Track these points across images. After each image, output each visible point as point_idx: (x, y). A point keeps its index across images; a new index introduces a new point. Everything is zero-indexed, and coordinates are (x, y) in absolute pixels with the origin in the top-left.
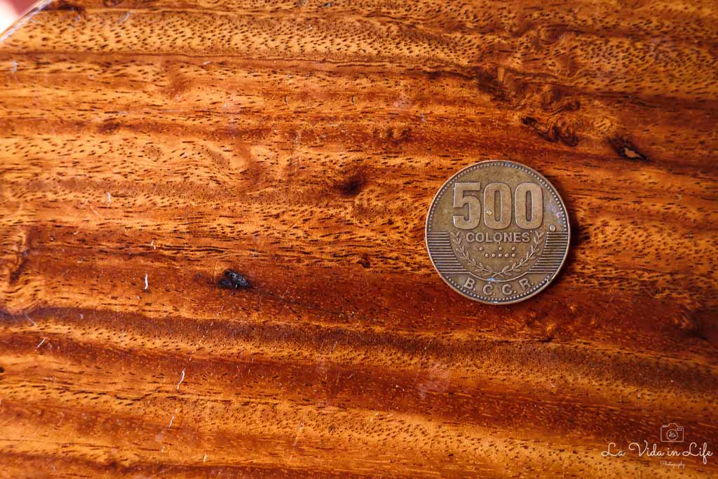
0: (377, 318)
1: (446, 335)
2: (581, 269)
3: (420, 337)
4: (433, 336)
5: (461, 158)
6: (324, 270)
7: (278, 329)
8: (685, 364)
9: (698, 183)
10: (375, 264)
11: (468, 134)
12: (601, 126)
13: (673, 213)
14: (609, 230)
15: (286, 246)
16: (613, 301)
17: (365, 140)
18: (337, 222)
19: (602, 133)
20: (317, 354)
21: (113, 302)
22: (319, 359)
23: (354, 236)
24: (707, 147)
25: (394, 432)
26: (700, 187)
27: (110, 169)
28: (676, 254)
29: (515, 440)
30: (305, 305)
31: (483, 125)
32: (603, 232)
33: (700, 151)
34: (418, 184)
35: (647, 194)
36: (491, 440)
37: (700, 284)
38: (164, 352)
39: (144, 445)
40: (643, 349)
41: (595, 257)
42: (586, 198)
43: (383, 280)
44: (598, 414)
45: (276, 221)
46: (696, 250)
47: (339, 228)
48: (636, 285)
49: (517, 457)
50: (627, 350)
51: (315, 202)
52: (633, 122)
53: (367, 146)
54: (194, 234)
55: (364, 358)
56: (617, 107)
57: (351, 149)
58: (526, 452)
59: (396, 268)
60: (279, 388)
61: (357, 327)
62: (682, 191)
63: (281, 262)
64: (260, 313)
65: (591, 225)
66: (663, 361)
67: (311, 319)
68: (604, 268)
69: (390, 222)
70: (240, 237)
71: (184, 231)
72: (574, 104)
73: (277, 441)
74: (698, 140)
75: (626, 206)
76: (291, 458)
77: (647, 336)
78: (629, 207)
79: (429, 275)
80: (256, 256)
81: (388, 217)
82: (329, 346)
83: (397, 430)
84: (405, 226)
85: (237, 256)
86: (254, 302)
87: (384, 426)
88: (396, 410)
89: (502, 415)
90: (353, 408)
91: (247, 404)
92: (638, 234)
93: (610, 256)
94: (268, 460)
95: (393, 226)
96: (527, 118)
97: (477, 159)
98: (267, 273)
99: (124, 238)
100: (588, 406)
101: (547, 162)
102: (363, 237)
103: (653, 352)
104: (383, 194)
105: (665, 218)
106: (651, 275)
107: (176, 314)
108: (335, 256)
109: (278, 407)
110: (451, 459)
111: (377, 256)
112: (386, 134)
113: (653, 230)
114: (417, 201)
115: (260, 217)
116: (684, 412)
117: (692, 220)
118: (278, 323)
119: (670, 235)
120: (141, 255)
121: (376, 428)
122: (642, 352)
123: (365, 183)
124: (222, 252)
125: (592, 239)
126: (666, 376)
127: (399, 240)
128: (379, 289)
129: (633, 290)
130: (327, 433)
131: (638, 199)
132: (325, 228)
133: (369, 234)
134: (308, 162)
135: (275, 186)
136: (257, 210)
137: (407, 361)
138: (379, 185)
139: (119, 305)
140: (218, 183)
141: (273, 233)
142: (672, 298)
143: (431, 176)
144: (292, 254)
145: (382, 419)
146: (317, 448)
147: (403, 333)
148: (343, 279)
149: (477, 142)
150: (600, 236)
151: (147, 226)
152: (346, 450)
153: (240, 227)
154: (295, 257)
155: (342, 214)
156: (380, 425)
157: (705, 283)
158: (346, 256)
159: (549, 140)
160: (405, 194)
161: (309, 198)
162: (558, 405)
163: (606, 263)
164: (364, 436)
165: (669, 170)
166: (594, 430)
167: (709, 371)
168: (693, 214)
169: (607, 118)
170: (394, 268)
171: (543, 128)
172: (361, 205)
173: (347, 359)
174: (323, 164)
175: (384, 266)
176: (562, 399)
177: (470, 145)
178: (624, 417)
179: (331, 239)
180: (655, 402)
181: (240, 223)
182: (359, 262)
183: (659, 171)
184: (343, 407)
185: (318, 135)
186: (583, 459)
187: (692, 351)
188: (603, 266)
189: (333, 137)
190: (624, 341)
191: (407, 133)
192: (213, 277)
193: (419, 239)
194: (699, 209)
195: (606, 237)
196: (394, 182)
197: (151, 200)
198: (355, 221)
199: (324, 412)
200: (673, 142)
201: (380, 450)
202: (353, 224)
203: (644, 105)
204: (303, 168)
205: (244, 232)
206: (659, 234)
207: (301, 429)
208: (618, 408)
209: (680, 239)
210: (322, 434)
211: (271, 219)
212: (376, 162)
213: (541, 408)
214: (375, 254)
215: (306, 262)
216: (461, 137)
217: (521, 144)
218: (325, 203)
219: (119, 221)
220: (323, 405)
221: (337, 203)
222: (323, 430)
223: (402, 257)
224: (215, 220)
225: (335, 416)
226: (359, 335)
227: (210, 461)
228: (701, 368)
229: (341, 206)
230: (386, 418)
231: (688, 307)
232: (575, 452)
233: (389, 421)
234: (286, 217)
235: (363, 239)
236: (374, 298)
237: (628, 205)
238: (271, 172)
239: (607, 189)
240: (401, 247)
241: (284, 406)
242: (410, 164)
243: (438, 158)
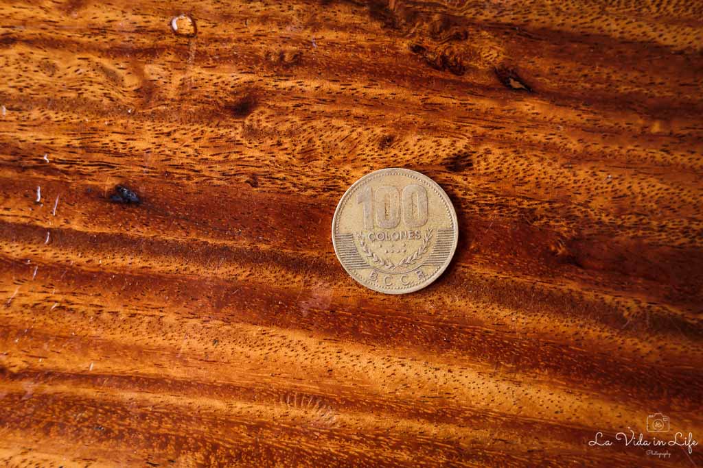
0: (263, 236)
1: (330, 254)
2: (463, 195)
3: (304, 256)
4: (317, 255)
5: (350, 83)
6: (212, 188)
7: (166, 244)
8: (560, 290)
9: (579, 115)
10: (263, 184)
11: (358, 60)
12: (488, 56)
13: (554, 144)
14: (491, 158)
15: (176, 163)
16: (492, 228)
17: (257, 62)
18: (227, 142)
19: (488, 64)
20: (203, 270)
21: (6, 212)
22: (205, 275)
23: (243, 156)
24: (590, 80)
25: (276, 347)
26: (582, 118)
27: (6, 84)
28: (555, 183)
29: (392, 358)
30: (193, 221)
31: (373, 52)
32: (485, 160)
33: (583, 84)
34: (307, 107)
35: (530, 124)
36: (369, 357)
37: (577, 213)
38: (54, 263)
39: (33, 353)
40: (519, 274)
41: (476, 184)
42: (470, 126)
43: (269, 200)
44: (474, 335)
45: (167, 139)
46: (575, 180)
47: (229, 148)
48: (516, 211)
49: (393, 374)
50: (504, 275)
51: (206, 121)
52: (519, 53)
53: (258, 68)
54: (87, 149)
55: (250, 275)
56: (504, 39)
57: (243, 71)
58: (403, 370)
59: (283, 189)
60: (166, 301)
61: (244, 243)
62: (565, 122)
63: (172, 179)
64: (149, 227)
65: (475, 152)
66: (539, 285)
67: (198, 235)
68: (486, 195)
69: (279, 144)
70: (131, 153)
71: (77, 145)
72: (461, 34)
73: (162, 352)
74: (581, 73)
75: (509, 135)
76: (175, 368)
77: (524, 261)
78: (512, 136)
79: (315, 196)
80: (148, 172)
81: (277, 139)
82: (216, 263)
83: (279, 345)
84: (294, 147)
85: (128, 172)
86: (144, 218)
87: (266, 341)
88: (278, 326)
89: (381, 334)
90: (237, 322)
91: (133, 315)
92: (520, 163)
93: (492, 183)
94: (153, 371)
95: (282, 147)
96: (417, 46)
97: (366, 85)
98: (157, 189)
99: (18, 151)
100: (465, 327)
101: (434, 90)
102: (252, 157)
103: (529, 277)
104: (273, 116)
105: (546, 148)
106: (531, 203)
107: (67, 226)
108: (224, 174)
109: (164, 319)
110: (330, 374)
111: (265, 176)
112: (278, 57)
113: (534, 159)
114: (306, 123)
115: (151, 134)
116: (556, 335)
117: (573, 151)
118: (167, 238)
119: (550, 164)
120: (35, 167)
121: (259, 343)
122: (518, 277)
123: (256, 105)
124: (113, 167)
125: (475, 166)
126: (541, 300)
127: (287, 161)
128: (266, 208)
129: (513, 217)
130: (211, 346)
131: (520, 129)
132: (215, 147)
133: (257, 154)
134: (200, 82)
135: (167, 105)
136: (149, 128)
137: (291, 279)
138: (269, 107)
139: (12, 216)
140: (111, 99)
141: (163, 151)
142: (549, 226)
143: (320, 100)
144: (182, 171)
145: (265, 334)
146: (201, 360)
147: (288, 251)
148: (231, 198)
149: (366, 68)
150: (483, 163)
151: (40, 140)
152: (228, 362)
153: (132, 144)
154: (184, 174)
155: (233, 134)
156: (262, 340)
157: (582, 212)
158: (235, 175)
159: (437, 68)
160: (294, 117)
161: (200, 118)
162: (435, 325)
163: (487, 190)
164: (246, 349)
165: (552, 101)
166: (469, 351)
167: (582, 297)
168: (574, 145)
169: (493, 48)
170: (280, 188)
171: (430, 56)
172: (251, 126)
173: (232, 275)
174: (215, 85)
175: (271, 186)
176: (440, 320)
177: (360, 71)
178: (498, 338)
179: (221, 158)
180: (528, 325)
181: (132, 140)
182: (247, 182)
183: (542, 102)
184: (227, 321)
185: (211, 56)
186: (457, 378)
187: (566, 277)
188: (485, 193)
189: (226, 58)
190: (502, 266)
191: (299, 57)
192: (104, 192)
193: (306, 161)
194: (579, 140)
195: (488, 165)
196: (284, 104)
197: (45, 115)
198: (244, 141)
199: (209, 325)
200: (557, 74)
201: (262, 363)
202: (242, 144)
203: (530, 37)
204: (195, 88)
205: (136, 149)
206: (540, 164)
207: (185, 342)
208: (492, 330)
209: (560, 168)
210: (206, 346)
211: (162, 136)
212: (267, 84)
213: (419, 328)
214: (263, 174)
215: (196, 180)
216: (351, 63)
217: (409, 71)
218: (216, 123)
219: (14, 134)
220: (207, 319)
221: (228, 123)
222: (206, 343)
223: (289, 177)
224: (107, 136)
225: (220, 329)
226: (245, 253)
227: (96, 370)
228: (574, 294)
229: (231, 126)
230: (268, 333)
231: (565, 235)
232: (450, 371)
233: (272, 336)
234: (177, 135)
235: (251, 159)
236: (261, 217)
237: (510, 134)
238: (164, 91)
239: (491, 118)
240: (288, 168)
241: (170, 318)
242: (300, 87)
243: (328, 83)
